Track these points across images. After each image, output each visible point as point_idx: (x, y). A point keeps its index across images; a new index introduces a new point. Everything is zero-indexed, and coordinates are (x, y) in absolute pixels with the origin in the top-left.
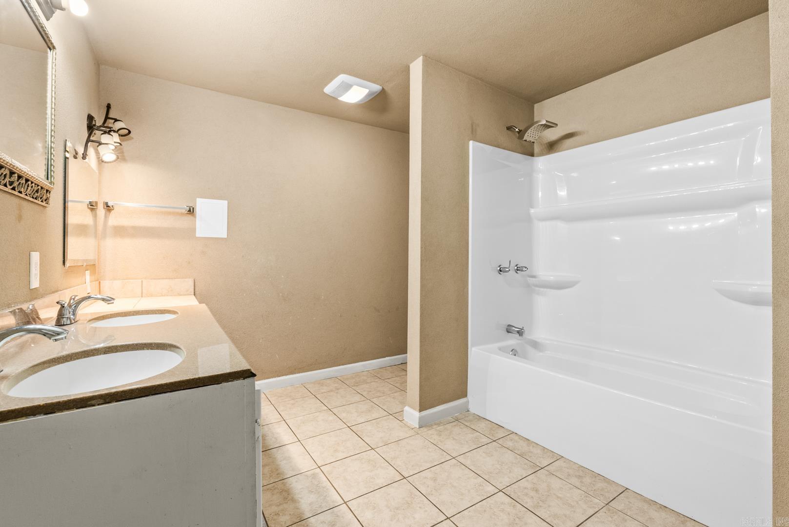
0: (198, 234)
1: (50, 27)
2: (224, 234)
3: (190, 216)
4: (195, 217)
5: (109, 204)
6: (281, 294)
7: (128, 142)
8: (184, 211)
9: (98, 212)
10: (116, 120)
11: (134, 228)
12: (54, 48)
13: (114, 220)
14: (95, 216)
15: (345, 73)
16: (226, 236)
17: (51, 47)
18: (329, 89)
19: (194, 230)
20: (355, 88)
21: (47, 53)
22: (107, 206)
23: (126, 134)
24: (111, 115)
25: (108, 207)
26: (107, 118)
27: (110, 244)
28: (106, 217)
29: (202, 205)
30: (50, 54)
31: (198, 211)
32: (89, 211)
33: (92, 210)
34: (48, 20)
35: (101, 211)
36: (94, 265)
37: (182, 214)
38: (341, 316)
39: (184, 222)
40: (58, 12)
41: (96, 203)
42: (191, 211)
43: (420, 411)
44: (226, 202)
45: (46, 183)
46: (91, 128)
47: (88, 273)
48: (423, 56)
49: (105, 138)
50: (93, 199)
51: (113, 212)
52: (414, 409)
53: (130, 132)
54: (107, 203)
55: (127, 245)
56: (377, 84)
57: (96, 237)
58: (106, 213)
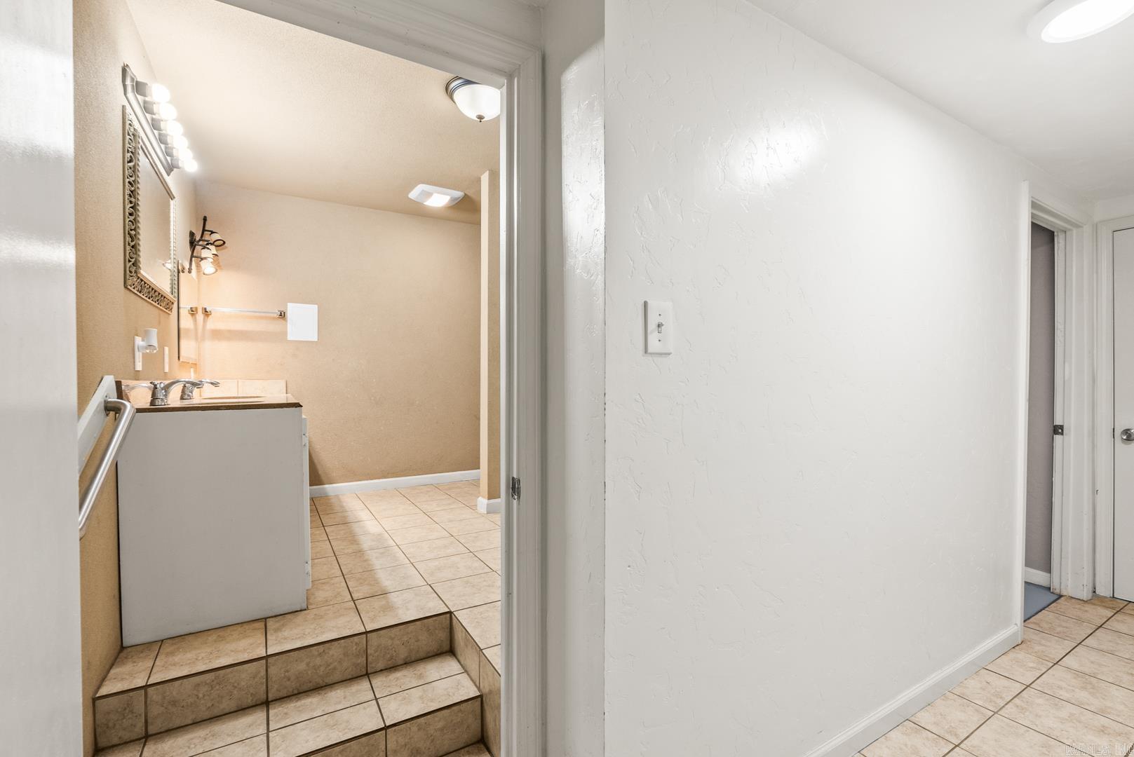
0: (290, 337)
1: (170, 180)
2: (315, 339)
3: (281, 320)
4: (286, 321)
5: (207, 310)
6: (372, 398)
7: (224, 251)
8: (275, 315)
9: (197, 316)
10: (212, 232)
11: (230, 331)
12: (174, 198)
13: (212, 324)
14: (195, 321)
15: (423, 183)
16: (316, 340)
17: (172, 197)
18: (413, 195)
19: (285, 333)
20: (435, 195)
21: (169, 201)
22: (205, 311)
23: (221, 245)
24: (206, 229)
25: (206, 313)
26: (204, 230)
27: (208, 345)
28: (205, 321)
29: (292, 309)
30: (172, 202)
31: (289, 315)
32: (189, 316)
33: (192, 315)
34: (168, 175)
35: (200, 316)
36: (196, 364)
37: (274, 318)
38: (437, 423)
39: (275, 327)
40: (175, 170)
41: (196, 308)
42: (282, 315)
43: (489, 499)
44: (316, 306)
45: (171, 297)
46: (193, 244)
47: (192, 370)
48: (489, 170)
49: (205, 253)
50: (194, 305)
51: (210, 316)
52: (484, 497)
53: (224, 243)
54: (205, 309)
55: (223, 347)
56: (458, 191)
57: (196, 339)
58: (204, 319)
